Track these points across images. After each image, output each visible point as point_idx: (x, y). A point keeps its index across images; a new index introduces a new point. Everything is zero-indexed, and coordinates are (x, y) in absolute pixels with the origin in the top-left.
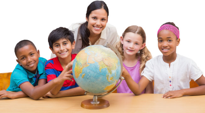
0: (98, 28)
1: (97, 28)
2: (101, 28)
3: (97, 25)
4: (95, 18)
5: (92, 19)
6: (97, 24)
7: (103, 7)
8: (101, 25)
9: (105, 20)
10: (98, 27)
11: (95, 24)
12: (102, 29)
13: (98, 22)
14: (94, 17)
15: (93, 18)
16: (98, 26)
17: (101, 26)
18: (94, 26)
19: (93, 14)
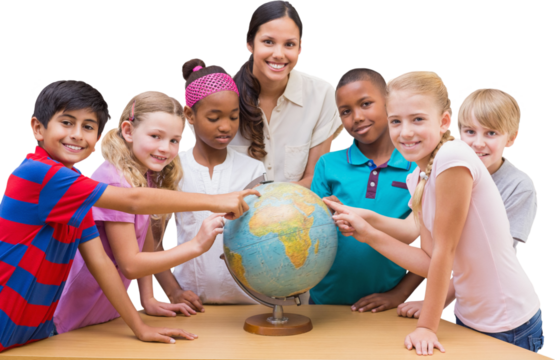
0: (279, 67)
1: (275, 66)
2: (286, 64)
3: (276, 58)
4: (269, 41)
5: (262, 44)
6: (274, 55)
7: (287, 13)
8: (286, 57)
9: (294, 45)
10: (278, 64)
11: (271, 55)
12: (287, 67)
13: (278, 51)
14: (266, 38)
15: (264, 41)
16: (277, 61)
17: (285, 61)
18: (268, 62)
19: (265, 31)
